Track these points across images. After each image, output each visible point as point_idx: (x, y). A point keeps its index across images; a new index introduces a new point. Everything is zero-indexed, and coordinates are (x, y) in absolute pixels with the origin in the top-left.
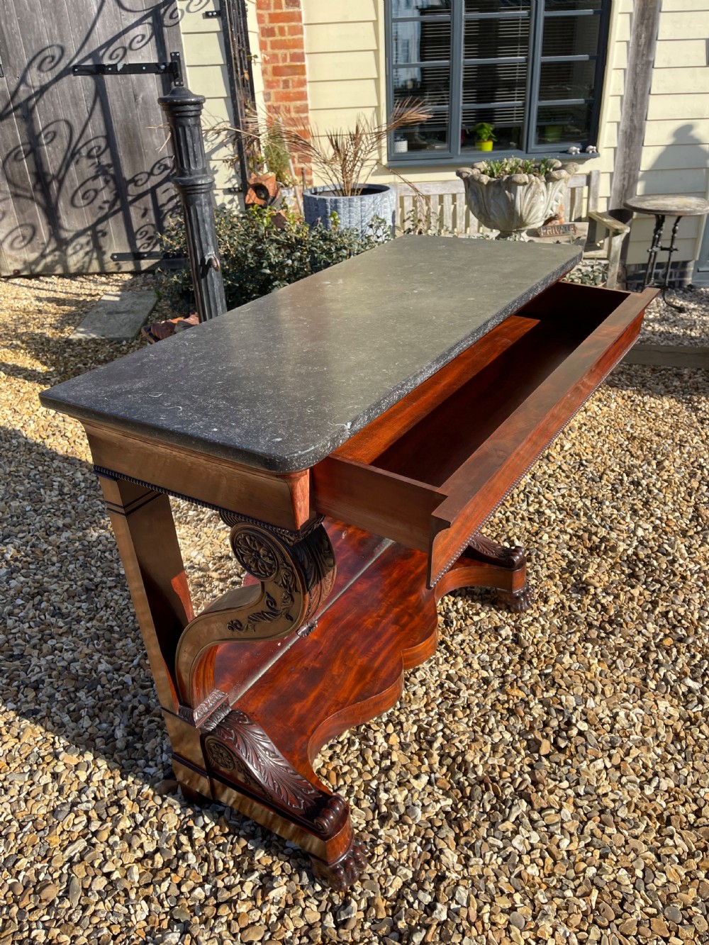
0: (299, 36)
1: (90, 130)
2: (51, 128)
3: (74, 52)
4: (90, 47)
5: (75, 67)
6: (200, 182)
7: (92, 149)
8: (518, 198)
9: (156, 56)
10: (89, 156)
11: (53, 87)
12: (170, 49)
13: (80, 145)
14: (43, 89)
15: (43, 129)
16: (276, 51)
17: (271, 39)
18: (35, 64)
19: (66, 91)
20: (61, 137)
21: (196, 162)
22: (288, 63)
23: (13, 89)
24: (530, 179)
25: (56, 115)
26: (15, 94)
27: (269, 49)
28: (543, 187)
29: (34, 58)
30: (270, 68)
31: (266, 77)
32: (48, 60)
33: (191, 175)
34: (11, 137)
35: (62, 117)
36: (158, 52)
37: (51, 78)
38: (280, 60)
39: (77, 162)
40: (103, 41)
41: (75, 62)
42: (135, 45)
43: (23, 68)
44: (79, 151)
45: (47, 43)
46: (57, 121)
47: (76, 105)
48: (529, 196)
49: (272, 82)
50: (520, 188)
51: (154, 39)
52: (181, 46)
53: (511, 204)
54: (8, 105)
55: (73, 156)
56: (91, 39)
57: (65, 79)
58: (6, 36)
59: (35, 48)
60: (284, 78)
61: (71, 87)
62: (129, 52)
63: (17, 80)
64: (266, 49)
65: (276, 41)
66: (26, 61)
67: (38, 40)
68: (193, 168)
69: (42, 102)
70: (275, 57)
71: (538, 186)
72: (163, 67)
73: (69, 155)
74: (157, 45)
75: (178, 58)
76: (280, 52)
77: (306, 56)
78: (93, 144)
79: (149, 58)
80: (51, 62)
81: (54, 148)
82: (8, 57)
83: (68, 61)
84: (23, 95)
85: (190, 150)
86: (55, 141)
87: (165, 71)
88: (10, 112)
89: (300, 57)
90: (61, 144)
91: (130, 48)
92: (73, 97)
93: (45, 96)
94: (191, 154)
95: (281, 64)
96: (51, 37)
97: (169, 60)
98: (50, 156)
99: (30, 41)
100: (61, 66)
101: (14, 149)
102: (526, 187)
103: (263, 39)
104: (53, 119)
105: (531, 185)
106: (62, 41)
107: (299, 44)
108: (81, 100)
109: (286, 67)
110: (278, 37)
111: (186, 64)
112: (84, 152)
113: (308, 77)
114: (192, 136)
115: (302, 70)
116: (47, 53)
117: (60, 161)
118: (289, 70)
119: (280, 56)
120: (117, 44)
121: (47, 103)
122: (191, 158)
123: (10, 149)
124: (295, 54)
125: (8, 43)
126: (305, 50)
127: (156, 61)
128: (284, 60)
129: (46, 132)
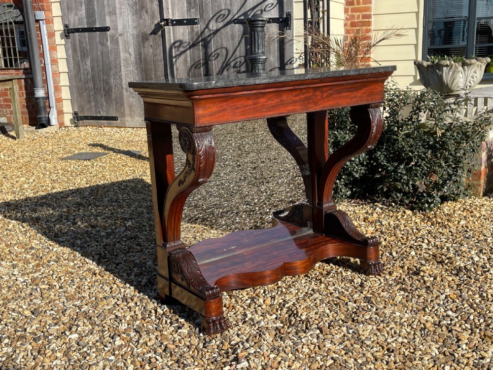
0: (369, 5)
1: (237, 53)
2: (218, 51)
3: (236, 12)
4: (245, 9)
5: (235, 19)
6: (259, 58)
7: (237, 63)
8: (444, 74)
9: (278, 14)
10: (234, 67)
11: (222, 30)
12: (286, 10)
13: (231, 60)
14: (217, 31)
15: (214, 51)
16: (354, 14)
17: (351, 7)
18: (215, 18)
19: (229, 32)
20: (222, 56)
21: (258, 48)
22: (360, 19)
23: (202, 30)
24: (450, 63)
25: (222, 44)
26: (202, 32)
27: (350, 13)
28: (460, 68)
29: (215, 15)
30: (349, 22)
31: (346, 28)
32: (222, 16)
33: (255, 54)
34: (197, 55)
35: (225, 46)
36: (279, 12)
37: (222, 25)
38: (356, 18)
39: (227, 70)
40: (252, 6)
41: (236, 17)
42: (267, 9)
43: (209, 19)
44: (229, 64)
45: (223, 7)
46: (222, 48)
47: (233, 39)
48: (451, 73)
49: (350, 30)
50: (445, 69)
51: (278, 5)
52: (292, 9)
53: (441, 77)
54: (198, 38)
55: (226, 66)
56: (245, 5)
57: (229, 26)
58: (204, 4)
59: (217, 10)
60: (357, 28)
61: (232, 30)
62: (264, 12)
63: (205, 26)
64: (348, 12)
65: (354, 8)
66: (211, 16)
67: (219, 6)
68: (257, 51)
69: (215, 37)
70: (353, 17)
71: (457, 68)
72: (281, 20)
73: (225, 65)
74: (279, 9)
75: (290, 15)
76: (356, 14)
77: (373, 16)
78: (238, 60)
79: (275, 15)
80: (223, 17)
81: (218, 62)
82: (203, 14)
83: (232, 17)
84: (207, 33)
85: (256, 42)
86: (219, 57)
87: (282, 22)
88: (199, 42)
89: (369, 17)
90: (221, 60)
91: (265, 10)
92: (232, 35)
93: (218, 34)
94: (257, 44)
95: (356, 20)
96: (226, 5)
97: (285, 16)
98: (215, 66)
99: (215, 7)
100: (228, 19)
101: (198, 61)
102: (449, 68)
103: (347, 7)
104: (220, 47)
105: (452, 66)
106: (231, 6)
107: (369, 9)
108: (236, 37)
109: (359, 22)
110: (356, 6)
111: (294, 18)
112: (232, 64)
113: (372, 27)
114: (258, 36)
115: (369, 24)
116: (223, 12)
117: (219, 68)
118: (361, 24)
119: (356, 16)
120: (258, 8)
121: (218, 38)
122: (257, 46)
123: (196, 61)
124: (365, 15)
125: (204, 7)
126: (372, 13)
127: (278, 17)
128: (358, 18)
129: (215, 53)
